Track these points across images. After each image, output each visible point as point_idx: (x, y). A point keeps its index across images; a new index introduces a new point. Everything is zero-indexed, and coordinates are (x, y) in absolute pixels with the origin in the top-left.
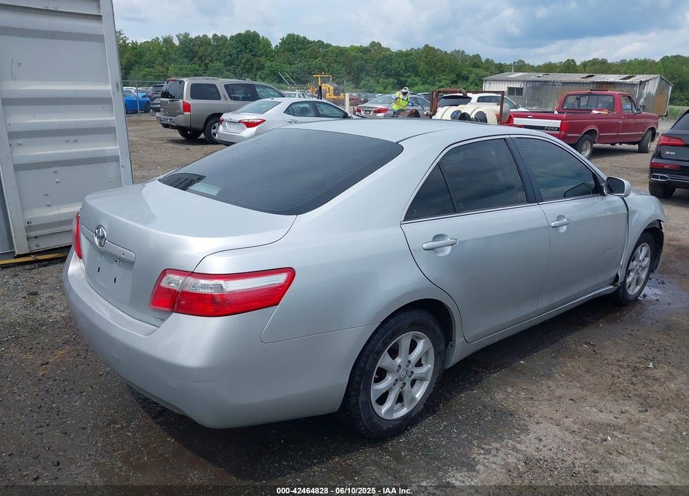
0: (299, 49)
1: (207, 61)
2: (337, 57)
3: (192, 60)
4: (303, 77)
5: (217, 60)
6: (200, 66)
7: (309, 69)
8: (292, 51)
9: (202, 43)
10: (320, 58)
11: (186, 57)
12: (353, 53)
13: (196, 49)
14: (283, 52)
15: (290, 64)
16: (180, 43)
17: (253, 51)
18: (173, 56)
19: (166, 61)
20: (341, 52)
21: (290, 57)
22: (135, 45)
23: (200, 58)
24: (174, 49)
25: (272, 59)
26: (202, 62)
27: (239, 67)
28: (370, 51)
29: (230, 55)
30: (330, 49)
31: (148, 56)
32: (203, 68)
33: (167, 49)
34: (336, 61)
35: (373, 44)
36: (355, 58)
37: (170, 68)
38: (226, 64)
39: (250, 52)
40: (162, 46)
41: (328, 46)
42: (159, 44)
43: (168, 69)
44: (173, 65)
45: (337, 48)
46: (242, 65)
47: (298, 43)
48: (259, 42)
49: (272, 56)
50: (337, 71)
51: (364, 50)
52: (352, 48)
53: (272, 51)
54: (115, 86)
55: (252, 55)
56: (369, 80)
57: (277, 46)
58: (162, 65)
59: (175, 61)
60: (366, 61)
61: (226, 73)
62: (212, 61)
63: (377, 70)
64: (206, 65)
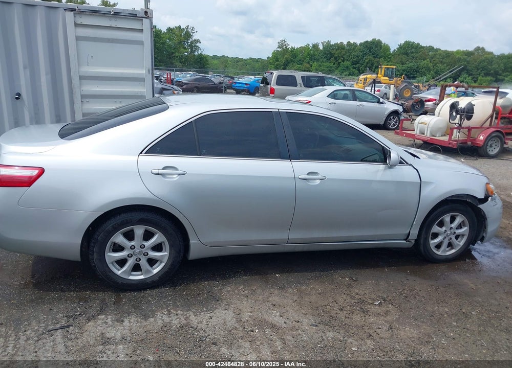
0: (413, 53)
1: (340, 61)
2: (443, 58)
3: (329, 59)
4: (411, 74)
5: (347, 60)
6: (334, 64)
7: (417, 68)
8: (407, 54)
9: (339, 48)
10: (428, 60)
11: (326, 57)
12: (458, 56)
13: (333, 52)
14: (399, 55)
15: (403, 64)
16: (324, 48)
17: (375, 54)
18: (317, 57)
19: (311, 60)
20: (448, 54)
21: (404, 58)
22: (293, 49)
23: (336, 58)
24: (319, 52)
25: (389, 60)
26: (337, 61)
27: (363, 66)
28: (474, 54)
29: (358, 57)
30: (439, 52)
31: (300, 57)
32: (336, 65)
33: (314, 52)
34: (441, 62)
35: (478, 49)
36: (459, 60)
37: (313, 65)
38: (353, 63)
39: (373, 54)
40: (311, 50)
41: (438, 50)
42: (309, 48)
43: (311, 66)
44: (315, 63)
45: (446, 51)
46: (365, 64)
47: (412, 48)
48: (381, 48)
49: (389, 58)
50: (440, 69)
51: (468, 54)
52: (458, 52)
53: (390, 54)
54: (147, 72)
55: (374, 57)
56: (465, 78)
57: (395, 50)
58: (308, 63)
59: (318, 60)
60: (468, 62)
61: (352, 69)
62: (343, 61)
63: (478, 69)
64: (339, 63)
